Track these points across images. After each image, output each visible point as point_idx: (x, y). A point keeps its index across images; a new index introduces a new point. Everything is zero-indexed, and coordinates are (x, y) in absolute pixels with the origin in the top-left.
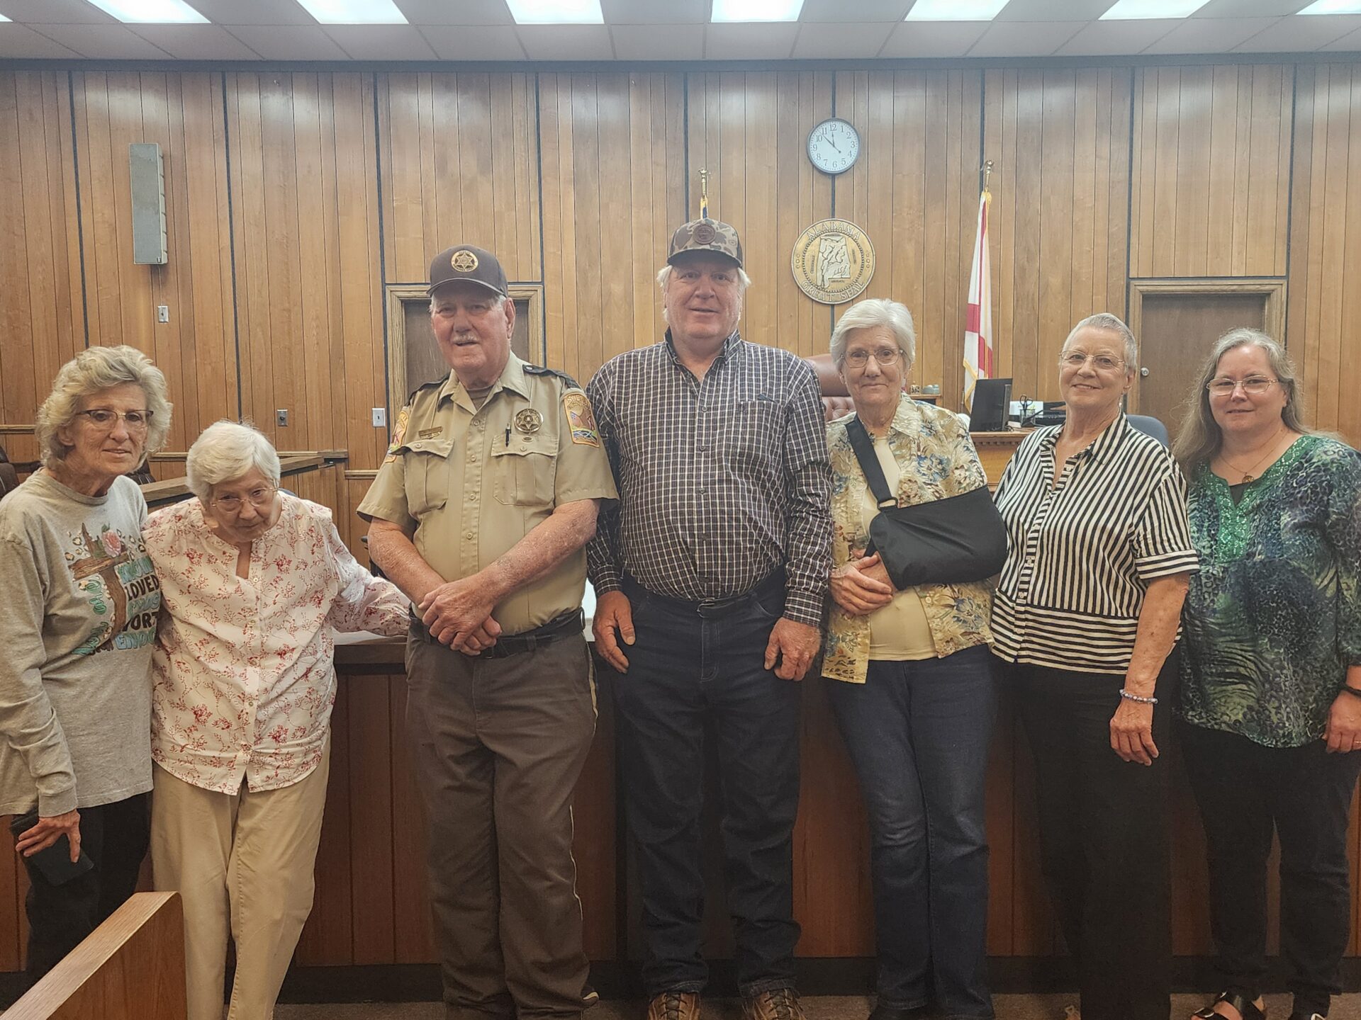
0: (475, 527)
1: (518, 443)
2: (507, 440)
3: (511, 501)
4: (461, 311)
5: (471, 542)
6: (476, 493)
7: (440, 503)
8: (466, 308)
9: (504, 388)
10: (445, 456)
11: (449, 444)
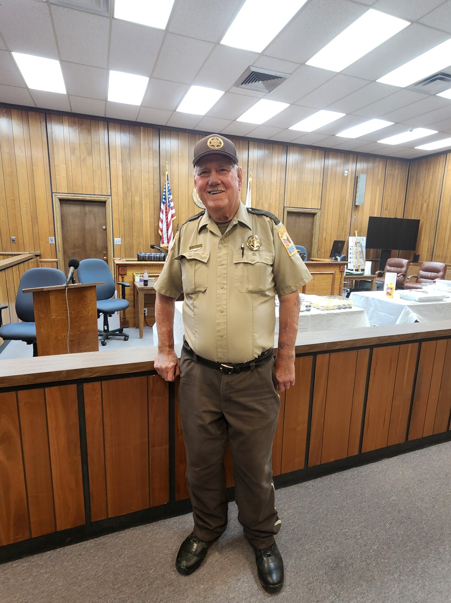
0: (224, 305)
1: (249, 257)
2: (243, 253)
3: (245, 290)
4: (214, 173)
5: (223, 314)
6: (224, 284)
7: (203, 290)
8: (217, 171)
9: (239, 221)
10: (206, 261)
11: (207, 255)
